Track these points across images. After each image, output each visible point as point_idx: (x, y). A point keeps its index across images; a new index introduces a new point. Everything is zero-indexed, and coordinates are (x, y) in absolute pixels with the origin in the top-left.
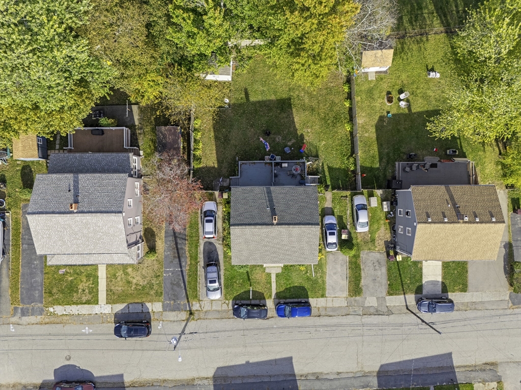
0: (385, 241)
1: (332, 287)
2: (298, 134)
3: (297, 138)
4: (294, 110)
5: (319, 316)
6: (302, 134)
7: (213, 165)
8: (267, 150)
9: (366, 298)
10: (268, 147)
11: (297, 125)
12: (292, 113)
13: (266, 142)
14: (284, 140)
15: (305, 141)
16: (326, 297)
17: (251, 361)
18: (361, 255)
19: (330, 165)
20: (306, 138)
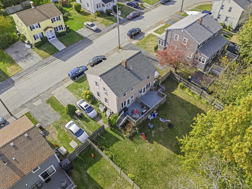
0: (49, 133)
1: (66, 93)
2: (155, 141)
3: (153, 139)
4: (173, 153)
5: (63, 80)
6: (153, 144)
7: (175, 92)
8: (160, 119)
9: (42, 102)
10: (162, 120)
11: (161, 146)
12: (171, 150)
13: (166, 122)
14: (158, 131)
15: (147, 141)
16: (66, 88)
17: (82, 51)
18: (60, 116)
19: (119, 142)
20: (148, 144)
